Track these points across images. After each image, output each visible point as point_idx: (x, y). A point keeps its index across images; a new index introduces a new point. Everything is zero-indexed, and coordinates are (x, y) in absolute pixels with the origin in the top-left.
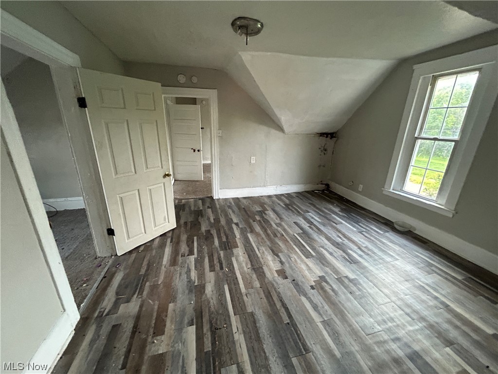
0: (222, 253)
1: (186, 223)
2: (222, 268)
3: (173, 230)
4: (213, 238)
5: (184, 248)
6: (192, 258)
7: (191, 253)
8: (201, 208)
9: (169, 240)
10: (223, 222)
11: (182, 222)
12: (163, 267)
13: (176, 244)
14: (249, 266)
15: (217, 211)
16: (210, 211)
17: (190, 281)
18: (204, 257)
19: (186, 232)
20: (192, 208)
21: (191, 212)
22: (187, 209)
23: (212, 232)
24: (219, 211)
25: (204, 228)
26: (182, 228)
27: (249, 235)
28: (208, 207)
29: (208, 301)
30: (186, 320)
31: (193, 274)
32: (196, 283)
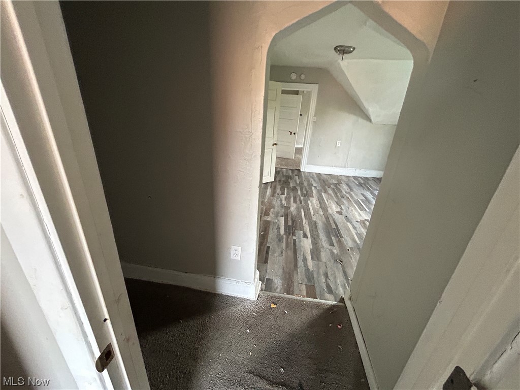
0: (302, 198)
1: (280, 181)
2: (301, 203)
3: (272, 182)
4: (297, 190)
5: (278, 191)
6: (284, 196)
7: (283, 194)
8: (291, 175)
9: (269, 187)
10: (305, 184)
11: (278, 179)
12: (267, 197)
13: (274, 189)
14: (319, 206)
15: (302, 178)
16: (297, 177)
17: (282, 204)
18: (291, 197)
19: (280, 185)
20: (285, 174)
21: (283, 176)
22: (281, 173)
23: (297, 188)
24: (304, 179)
25: (291, 185)
26: (278, 183)
27: (323, 194)
28: (296, 175)
29: (291, 213)
30: (279, 215)
31: (284, 202)
32: (285, 205)
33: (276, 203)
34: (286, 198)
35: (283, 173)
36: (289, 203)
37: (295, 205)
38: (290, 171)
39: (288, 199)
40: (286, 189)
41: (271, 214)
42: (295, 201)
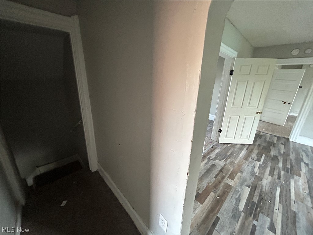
0: (283, 173)
1: (259, 145)
2: (279, 178)
3: (250, 145)
4: (279, 162)
5: (254, 155)
6: (258, 164)
7: (259, 160)
9: (245, 149)
10: (292, 156)
11: (257, 143)
13: (250, 152)
15: (289, 149)
17: (253, 171)
18: (267, 167)
19: (258, 150)
20: (268, 139)
21: (265, 141)
22: (263, 138)
23: (279, 158)
24: (292, 150)
25: (272, 153)
28: (282, 144)
29: (262, 186)
30: (246, 183)
31: (256, 170)
32: (257, 174)
33: (247, 168)
34: (260, 166)
35: (266, 138)
36: (262, 173)
37: (270, 178)
38: (276, 138)
39: (263, 168)
40: (264, 155)
41: (236, 178)
42: (271, 174)
